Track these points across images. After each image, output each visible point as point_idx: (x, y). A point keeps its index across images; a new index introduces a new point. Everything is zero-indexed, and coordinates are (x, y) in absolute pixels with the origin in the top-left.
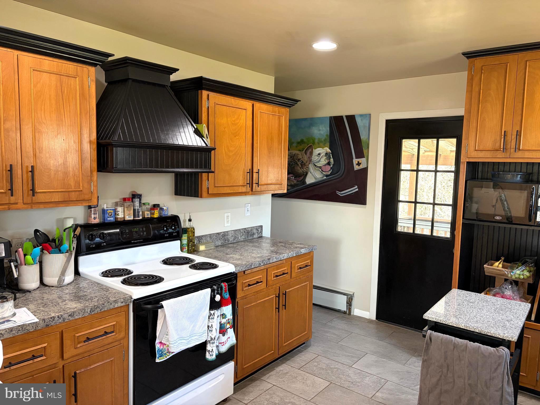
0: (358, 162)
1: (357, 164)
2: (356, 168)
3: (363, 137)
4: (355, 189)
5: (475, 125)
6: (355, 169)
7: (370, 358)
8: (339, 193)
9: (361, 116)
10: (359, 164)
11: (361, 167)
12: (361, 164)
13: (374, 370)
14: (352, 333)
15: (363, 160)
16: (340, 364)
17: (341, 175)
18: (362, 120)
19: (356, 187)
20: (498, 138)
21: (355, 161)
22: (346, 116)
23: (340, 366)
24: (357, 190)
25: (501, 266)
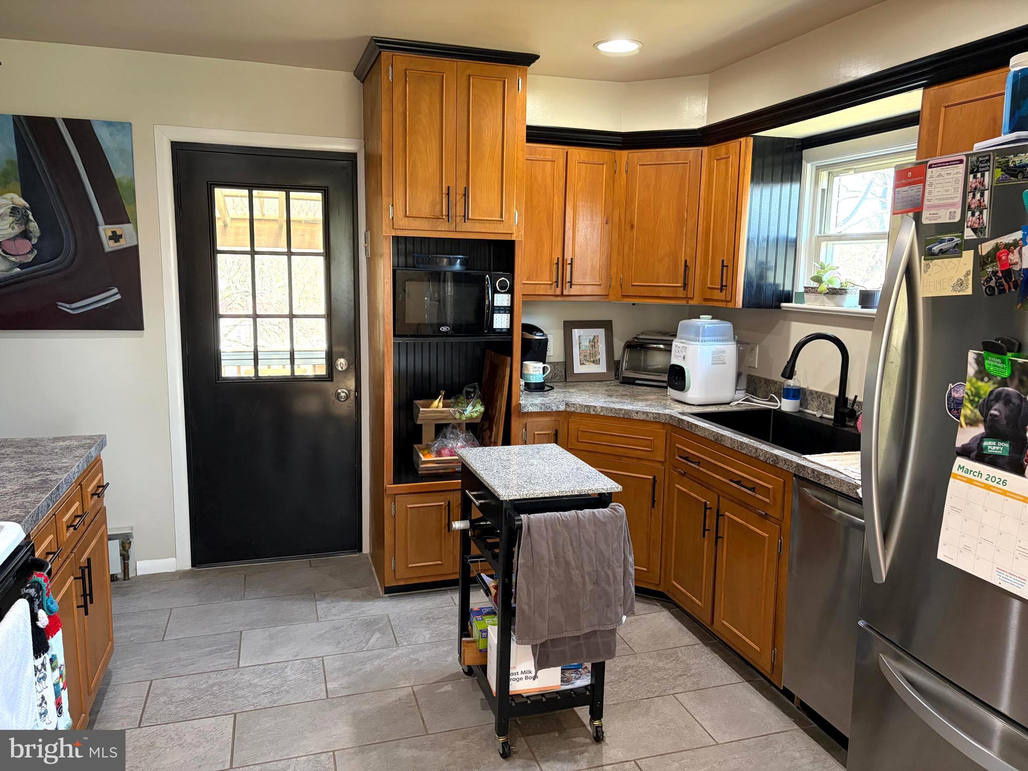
0: (114, 233)
1: (111, 238)
2: (110, 246)
3: (119, 175)
4: (113, 296)
5: (401, 171)
6: (107, 249)
7: (254, 639)
8: (65, 307)
9: (109, 124)
10: (115, 237)
11: (123, 244)
12: (121, 236)
13: (283, 653)
14: (171, 609)
15: (124, 229)
16: (213, 675)
17: (66, 263)
18: (111, 135)
19: (115, 290)
20: (438, 199)
21: (105, 231)
22: (65, 120)
23: (214, 678)
24: (118, 297)
25: (441, 404)
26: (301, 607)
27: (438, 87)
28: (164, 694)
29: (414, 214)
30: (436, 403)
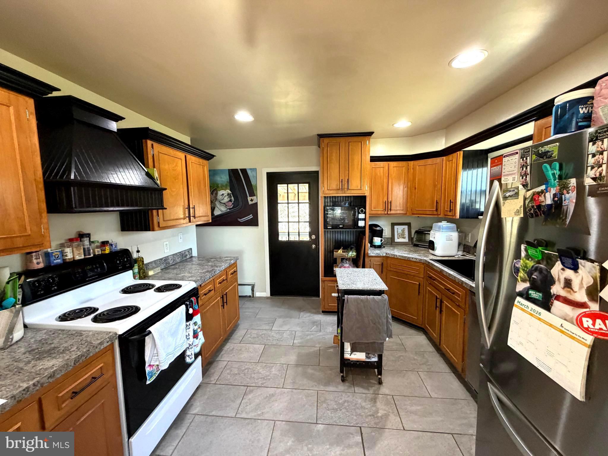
0: (251, 199)
1: (251, 201)
2: (250, 203)
3: (253, 183)
4: (251, 217)
5: (326, 175)
6: (250, 204)
7: (279, 321)
8: (239, 220)
9: (251, 169)
10: (252, 200)
11: (253, 202)
12: (253, 200)
13: (285, 328)
14: (261, 308)
15: (254, 198)
16: (264, 331)
17: (240, 208)
18: (251, 172)
19: (251, 215)
20: (339, 183)
21: (249, 198)
22: (241, 169)
23: (264, 332)
24: (252, 217)
25: (341, 251)
26: (295, 313)
27: (339, 147)
28: (250, 334)
29: (331, 189)
30: (339, 251)
